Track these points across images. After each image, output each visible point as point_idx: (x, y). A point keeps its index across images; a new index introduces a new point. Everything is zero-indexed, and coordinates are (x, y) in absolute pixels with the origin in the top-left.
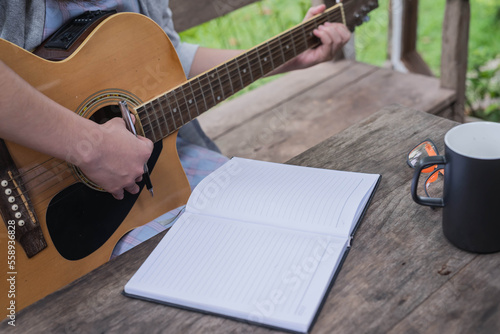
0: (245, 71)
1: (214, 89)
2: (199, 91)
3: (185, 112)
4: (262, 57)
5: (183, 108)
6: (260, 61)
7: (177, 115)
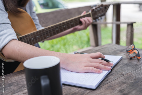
0: (57, 29)
1: (46, 34)
2: (41, 34)
3: (36, 40)
4: (63, 25)
5: (35, 38)
6: (62, 27)
7: (33, 41)
